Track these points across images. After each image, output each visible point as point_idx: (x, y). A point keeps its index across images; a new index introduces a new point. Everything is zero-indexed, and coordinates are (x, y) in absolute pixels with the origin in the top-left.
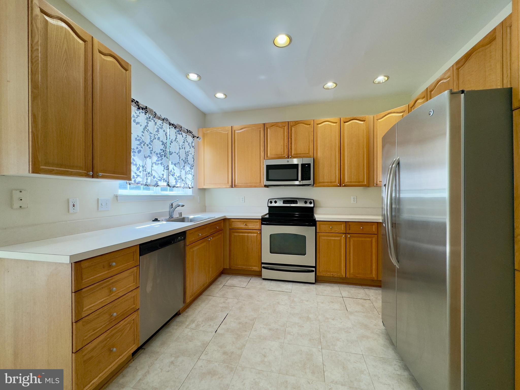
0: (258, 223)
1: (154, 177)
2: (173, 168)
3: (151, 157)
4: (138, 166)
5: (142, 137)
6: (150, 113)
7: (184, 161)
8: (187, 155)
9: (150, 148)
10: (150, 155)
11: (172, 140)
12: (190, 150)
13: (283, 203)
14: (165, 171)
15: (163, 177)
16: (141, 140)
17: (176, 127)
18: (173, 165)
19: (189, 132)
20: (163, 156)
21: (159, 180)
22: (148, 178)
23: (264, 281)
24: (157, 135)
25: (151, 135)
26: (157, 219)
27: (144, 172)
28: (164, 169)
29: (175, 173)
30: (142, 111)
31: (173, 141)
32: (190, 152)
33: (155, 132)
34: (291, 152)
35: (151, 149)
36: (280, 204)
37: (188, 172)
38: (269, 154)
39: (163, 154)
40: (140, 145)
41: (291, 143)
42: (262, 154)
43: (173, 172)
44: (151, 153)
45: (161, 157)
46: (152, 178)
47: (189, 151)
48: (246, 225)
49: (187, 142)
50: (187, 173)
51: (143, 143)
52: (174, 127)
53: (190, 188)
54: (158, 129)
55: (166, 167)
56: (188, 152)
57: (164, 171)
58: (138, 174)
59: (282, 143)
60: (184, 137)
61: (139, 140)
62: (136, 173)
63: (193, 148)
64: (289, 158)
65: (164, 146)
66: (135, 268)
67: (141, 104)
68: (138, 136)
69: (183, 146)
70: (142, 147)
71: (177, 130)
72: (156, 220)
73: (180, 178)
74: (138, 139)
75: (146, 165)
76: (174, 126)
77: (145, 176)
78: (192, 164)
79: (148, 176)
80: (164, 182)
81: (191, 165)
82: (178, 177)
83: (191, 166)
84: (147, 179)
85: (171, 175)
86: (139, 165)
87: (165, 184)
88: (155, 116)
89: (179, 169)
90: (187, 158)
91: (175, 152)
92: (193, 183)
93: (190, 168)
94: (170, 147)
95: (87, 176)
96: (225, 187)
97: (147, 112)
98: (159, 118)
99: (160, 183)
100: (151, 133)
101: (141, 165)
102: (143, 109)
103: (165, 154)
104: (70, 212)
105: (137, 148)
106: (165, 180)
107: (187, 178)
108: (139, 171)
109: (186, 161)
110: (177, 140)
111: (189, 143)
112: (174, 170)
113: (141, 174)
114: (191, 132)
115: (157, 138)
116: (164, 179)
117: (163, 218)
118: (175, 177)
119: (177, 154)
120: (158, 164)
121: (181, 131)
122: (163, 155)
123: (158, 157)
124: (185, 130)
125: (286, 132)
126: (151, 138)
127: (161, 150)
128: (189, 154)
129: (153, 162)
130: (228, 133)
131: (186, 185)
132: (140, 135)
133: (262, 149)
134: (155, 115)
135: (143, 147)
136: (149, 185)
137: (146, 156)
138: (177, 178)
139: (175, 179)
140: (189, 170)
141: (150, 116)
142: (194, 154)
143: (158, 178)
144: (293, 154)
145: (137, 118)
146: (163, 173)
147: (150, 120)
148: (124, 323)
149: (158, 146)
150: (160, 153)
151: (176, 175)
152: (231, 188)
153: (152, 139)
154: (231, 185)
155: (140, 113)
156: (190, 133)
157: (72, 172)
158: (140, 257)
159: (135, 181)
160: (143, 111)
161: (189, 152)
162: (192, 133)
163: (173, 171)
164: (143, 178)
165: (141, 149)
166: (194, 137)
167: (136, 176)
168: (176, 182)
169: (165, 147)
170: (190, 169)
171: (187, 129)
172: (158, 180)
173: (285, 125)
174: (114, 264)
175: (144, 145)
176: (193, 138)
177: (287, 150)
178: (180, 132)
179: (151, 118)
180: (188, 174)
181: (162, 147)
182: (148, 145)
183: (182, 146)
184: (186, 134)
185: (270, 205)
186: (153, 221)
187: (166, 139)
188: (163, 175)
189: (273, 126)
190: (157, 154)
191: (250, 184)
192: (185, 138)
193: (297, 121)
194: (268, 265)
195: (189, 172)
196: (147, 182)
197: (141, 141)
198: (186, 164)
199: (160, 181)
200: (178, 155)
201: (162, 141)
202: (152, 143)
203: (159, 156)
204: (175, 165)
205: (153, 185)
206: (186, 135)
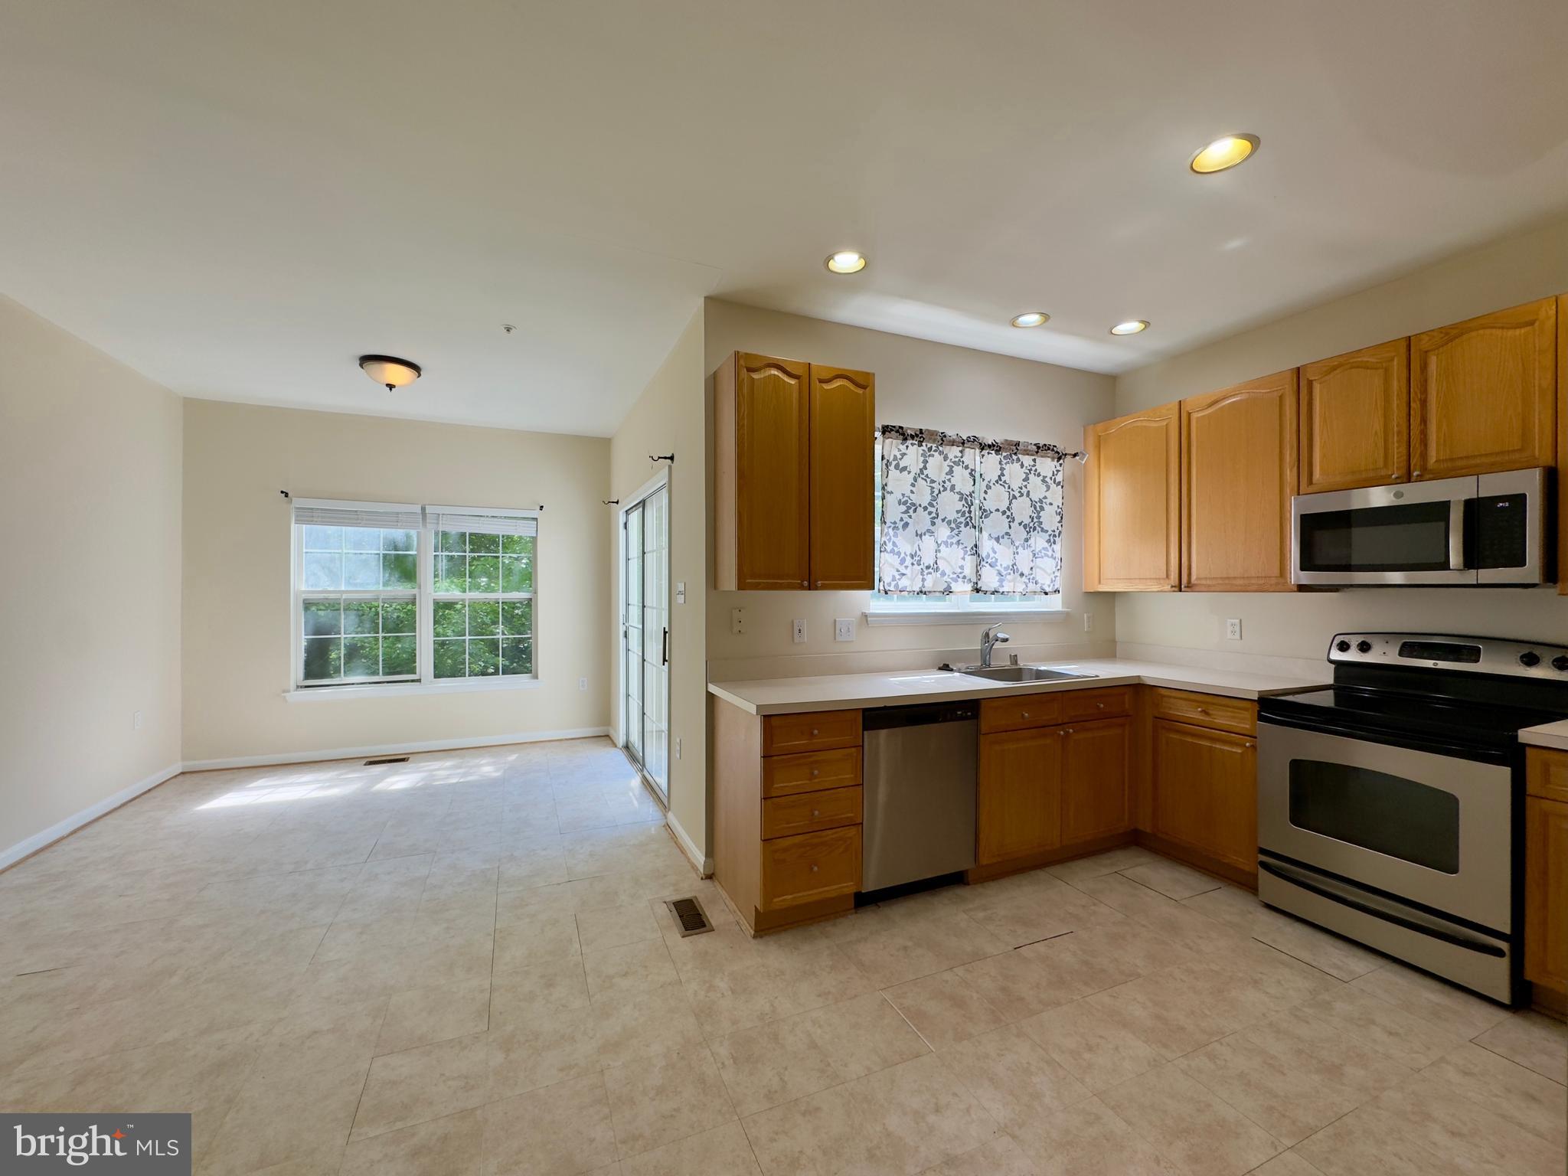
0: (1247, 715)
1: (943, 574)
2: (993, 549)
3: (933, 533)
4: (903, 555)
5: (912, 496)
6: (930, 439)
7: (1025, 527)
8: (1038, 509)
9: (930, 513)
10: (931, 528)
11: (989, 482)
12: (1047, 494)
13: (1401, 654)
14: (968, 558)
15: (961, 573)
16: (910, 502)
17: (1000, 448)
18: (993, 541)
19: (1041, 449)
20: (963, 525)
21: (953, 580)
22: (925, 577)
23: (1265, 911)
24: (949, 480)
25: (933, 485)
26: (948, 666)
27: (916, 566)
28: (965, 554)
29: (997, 560)
30: (911, 441)
31: (991, 484)
32: (1048, 501)
33: (944, 475)
34: (1424, 456)
35: (934, 515)
36: (1384, 655)
37: (1040, 551)
38: (1317, 475)
39: (962, 519)
40: (906, 512)
41: (1424, 421)
42: (1290, 476)
43: (992, 559)
44: (933, 524)
45: (958, 527)
46: (939, 576)
47: (1045, 498)
48: (1205, 712)
49: (1039, 475)
50: (1037, 556)
51: (913, 508)
52: (993, 452)
53: (1046, 593)
54: (951, 467)
55: (968, 549)
56: (1041, 501)
57: (963, 559)
58: (904, 571)
59: (1378, 426)
60: (1025, 465)
61: (905, 503)
62: (898, 571)
63: (1060, 487)
64: (1413, 479)
65: (963, 502)
66: (853, 749)
67: (910, 429)
68: (903, 495)
69: (1024, 491)
70: (910, 517)
71: (1004, 454)
72: (946, 668)
73: (1009, 571)
74: (902, 501)
75: (920, 550)
76: (995, 448)
77: (917, 575)
78: (1054, 531)
79: (925, 573)
80: (964, 582)
81: (1050, 532)
82: (1005, 568)
83: (1050, 535)
84: (923, 580)
85: (987, 565)
86: (905, 553)
87: (969, 587)
88: (943, 441)
89: (1009, 548)
90: (1039, 517)
91: (998, 510)
92: (1058, 578)
93: (1049, 541)
94: (985, 499)
95: (802, 587)
96: (1159, 589)
97: (924, 439)
98: (953, 443)
99: (954, 587)
100: (933, 481)
101: (908, 553)
102: (912, 437)
103: (968, 520)
104: (795, 641)
105: (902, 520)
106: (968, 578)
107: (1038, 567)
108: (904, 565)
109: (1033, 526)
110: (1003, 480)
111: (1045, 477)
112: (995, 553)
113: (908, 572)
114: (1052, 447)
115: (949, 488)
116: (964, 577)
117: (960, 665)
118: (997, 568)
119: (1004, 513)
120: (952, 544)
121: (1015, 454)
122: (961, 523)
123: (952, 529)
124: (1029, 447)
125: (1399, 381)
126: (932, 492)
127: (958, 512)
128: (1044, 505)
129: (939, 542)
130: (1167, 425)
131: (1032, 587)
132: (908, 493)
133: (1289, 457)
134: (943, 439)
135: (913, 515)
136: (930, 592)
137: (919, 533)
138: (1002, 570)
139: (1000, 574)
140: (1043, 548)
141: (929, 445)
142: (1061, 501)
143: (952, 576)
144: (1434, 459)
145: (901, 459)
146: (961, 563)
147: (932, 453)
148: (833, 836)
149: (950, 505)
150: (955, 521)
151: (1001, 565)
152: (1174, 591)
153: (935, 494)
154: (1177, 583)
155: (907, 447)
156: (1049, 449)
157: (781, 584)
158: (865, 732)
159: (897, 586)
160: (914, 442)
161: (1044, 501)
162: (1053, 450)
163: (992, 555)
164: (913, 580)
165: (909, 520)
166: (1063, 457)
167: (898, 577)
168: (1001, 581)
169: (968, 504)
170: (1047, 545)
171: (1035, 445)
172: (950, 580)
173: (1393, 354)
174: (816, 732)
175: (915, 511)
176: (1058, 461)
177: (1404, 450)
178: (1014, 457)
179: (934, 448)
180: (1042, 557)
181: (959, 506)
182: (925, 508)
183: (1019, 490)
184: (1033, 457)
185: (1337, 655)
186: (940, 669)
187: (973, 483)
188: (962, 567)
189: (1334, 368)
190: (949, 523)
191: (1240, 582)
192: (1029, 468)
193: (1453, 327)
194: (1284, 864)
195: (1043, 551)
196: (923, 586)
197: (908, 504)
198: (1036, 532)
199: (956, 581)
200: (1005, 516)
201: (959, 493)
202: (934, 503)
203: (953, 525)
204: (997, 540)
205: (939, 592)
206: (1034, 460)
